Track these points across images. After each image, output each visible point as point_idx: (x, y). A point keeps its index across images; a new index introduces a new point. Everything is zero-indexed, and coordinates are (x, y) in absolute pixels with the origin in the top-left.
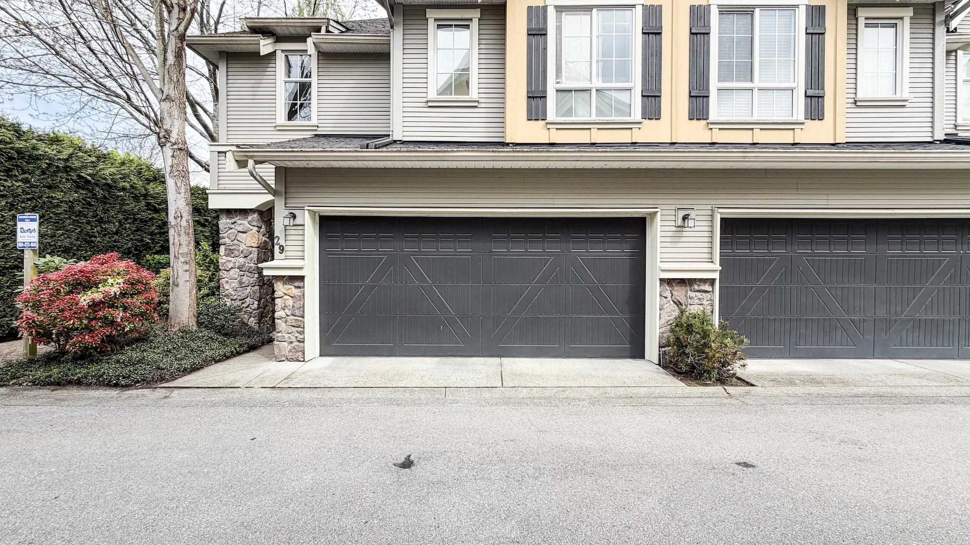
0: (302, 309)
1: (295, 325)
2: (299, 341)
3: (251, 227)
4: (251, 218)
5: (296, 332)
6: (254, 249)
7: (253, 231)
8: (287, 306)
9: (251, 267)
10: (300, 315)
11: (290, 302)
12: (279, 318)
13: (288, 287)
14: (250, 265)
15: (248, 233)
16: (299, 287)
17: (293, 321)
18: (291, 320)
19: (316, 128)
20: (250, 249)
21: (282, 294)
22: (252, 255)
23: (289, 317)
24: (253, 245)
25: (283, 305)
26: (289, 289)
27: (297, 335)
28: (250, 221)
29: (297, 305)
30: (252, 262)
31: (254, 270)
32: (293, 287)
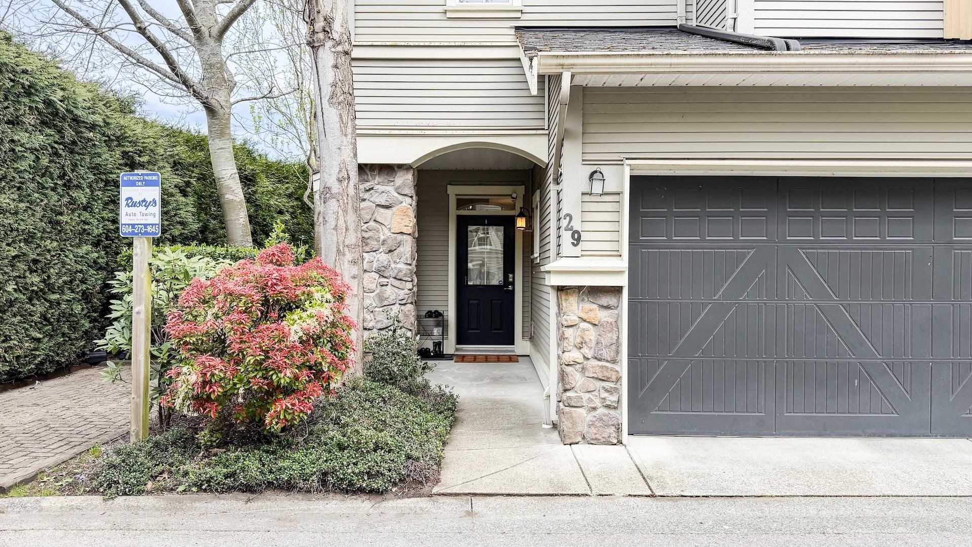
0: (614, 347)
1: (600, 377)
2: (608, 407)
3: (400, 197)
4: (401, 182)
5: (602, 391)
6: (405, 236)
7: (404, 204)
8: (585, 343)
9: (400, 271)
10: (609, 359)
11: (592, 334)
12: (572, 363)
13: (588, 306)
14: (398, 266)
15: (394, 209)
16: (608, 307)
17: (598, 370)
18: (593, 367)
19: (518, 15)
20: (400, 237)
21: (577, 319)
22: (401, 249)
23: (589, 362)
24: (405, 230)
25: (579, 340)
26: (591, 310)
27: (604, 395)
28: (399, 187)
29: (606, 340)
30: (402, 260)
31: (405, 275)
32: (595, 306)
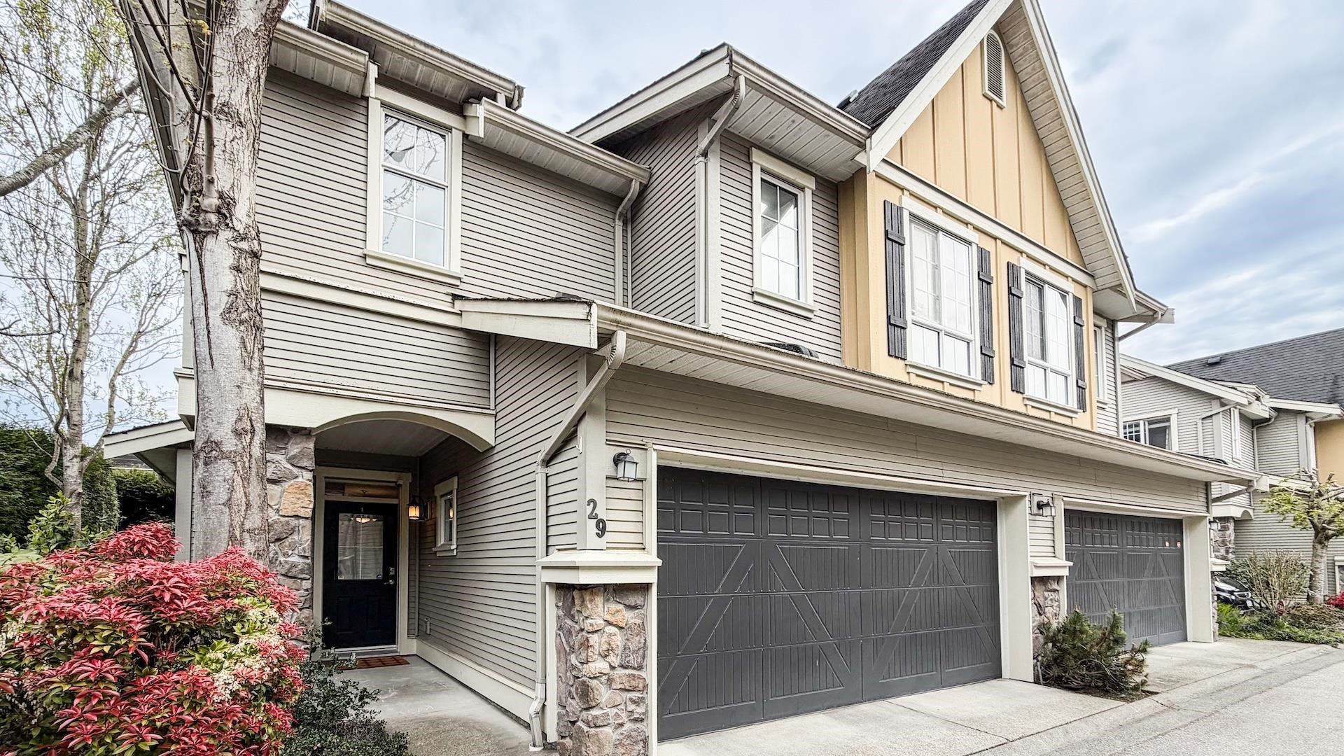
0: (641, 651)
1: (627, 688)
2: (636, 720)
3: (295, 470)
4: (297, 450)
5: (628, 703)
6: (301, 521)
7: (300, 479)
8: (612, 650)
9: (294, 565)
10: (636, 666)
11: (619, 640)
12: (598, 675)
13: (614, 607)
14: (291, 559)
15: (286, 485)
16: (635, 607)
17: (625, 679)
18: (620, 677)
19: (457, 282)
20: (293, 522)
21: (603, 622)
22: (295, 537)
23: (615, 672)
25: (605, 647)
26: (617, 611)
27: (631, 707)
28: (294, 457)
29: (635, 643)
31: (302, 571)
32: (621, 607)
